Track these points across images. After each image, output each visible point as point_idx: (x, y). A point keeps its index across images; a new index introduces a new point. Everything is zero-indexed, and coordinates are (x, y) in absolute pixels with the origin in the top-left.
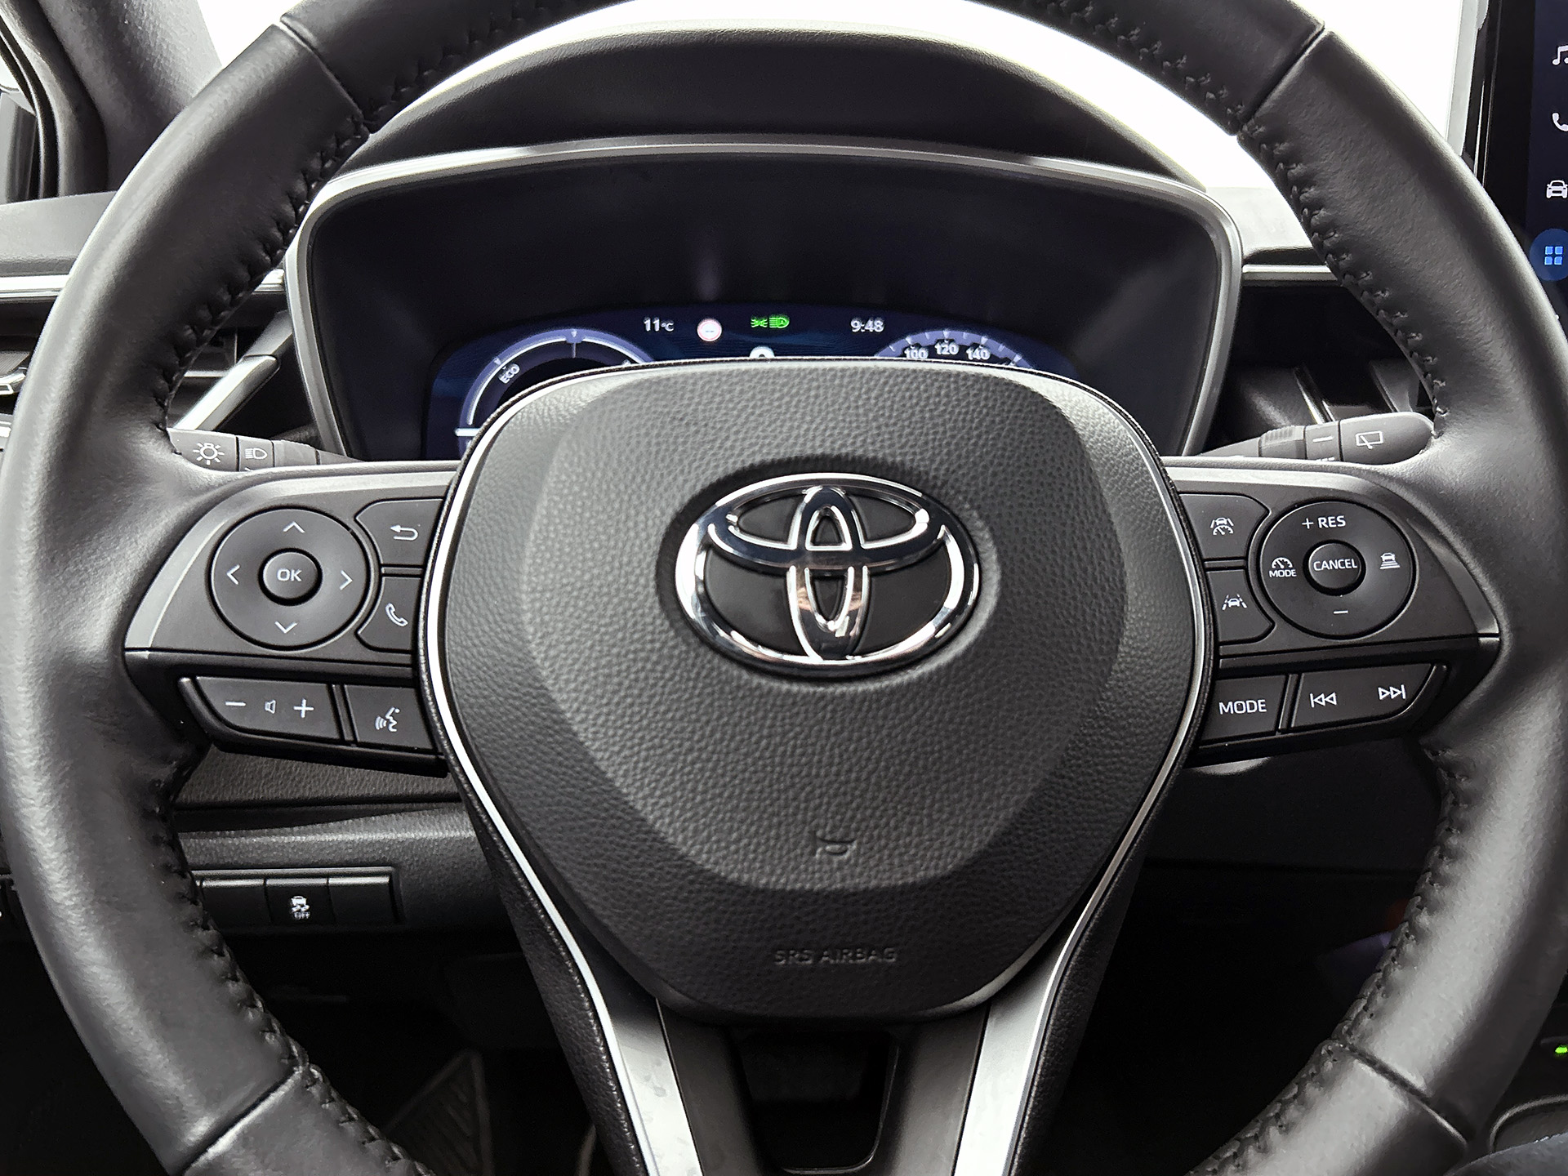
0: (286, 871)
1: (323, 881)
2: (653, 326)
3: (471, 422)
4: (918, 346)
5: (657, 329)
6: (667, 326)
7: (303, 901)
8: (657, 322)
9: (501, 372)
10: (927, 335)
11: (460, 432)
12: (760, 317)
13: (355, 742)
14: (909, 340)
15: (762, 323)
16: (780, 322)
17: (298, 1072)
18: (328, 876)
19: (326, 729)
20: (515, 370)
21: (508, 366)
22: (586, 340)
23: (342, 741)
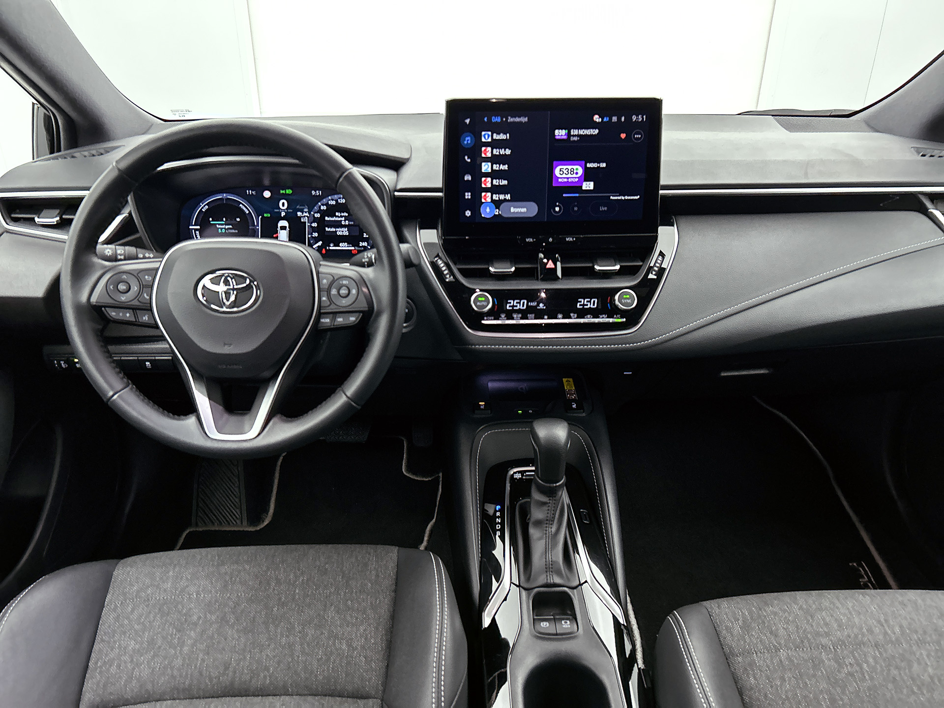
0: (144, 355)
1: (154, 358)
2: (249, 192)
3: (193, 224)
4: (333, 200)
5: (251, 193)
6: (253, 192)
7: (149, 363)
8: (250, 191)
9: (203, 208)
10: (336, 196)
11: (191, 227)
12: (283, 190)
13: (139, 322)
14: (330, 198)
15: (284, 192)
16: (289, 191)
17: (130, 386)
18: (155, 357)
19: (133, 319)
20: (207, 207)
21: (205, 206)
22: (228, 197)
23: (136, 321)
